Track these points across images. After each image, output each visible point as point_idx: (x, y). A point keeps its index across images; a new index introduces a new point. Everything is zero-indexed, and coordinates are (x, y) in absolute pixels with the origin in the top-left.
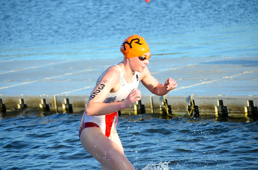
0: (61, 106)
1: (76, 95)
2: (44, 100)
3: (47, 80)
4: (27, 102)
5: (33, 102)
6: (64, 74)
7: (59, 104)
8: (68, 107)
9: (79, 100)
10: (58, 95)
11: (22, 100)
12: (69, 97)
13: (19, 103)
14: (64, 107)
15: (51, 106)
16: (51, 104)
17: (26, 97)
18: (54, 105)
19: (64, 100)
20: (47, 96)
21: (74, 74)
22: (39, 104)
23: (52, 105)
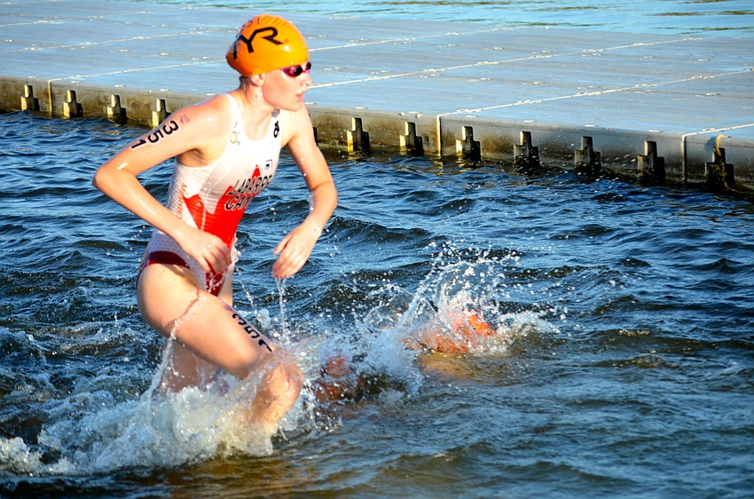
0: (453, 144)
1: (492, 121)
2: (412, 126)
3: (429, 75)
4: (370, 129)
5: (385, 128)
6: (477, 62)
7: (447, 140)
8: (468, 147)
9: (498, 133)
10: (446, 115)
11: (359, 121)
12: (474, 123)
13: (349, 128)
14: (459, 147)
15: (428, 144)
16: (427, 139)
17: (367, 115)
18: (435, 140)
19: (460, 131)
20: (419, 116)
21: (500, 64)
22: (398, 135)
23: (431, 141)
